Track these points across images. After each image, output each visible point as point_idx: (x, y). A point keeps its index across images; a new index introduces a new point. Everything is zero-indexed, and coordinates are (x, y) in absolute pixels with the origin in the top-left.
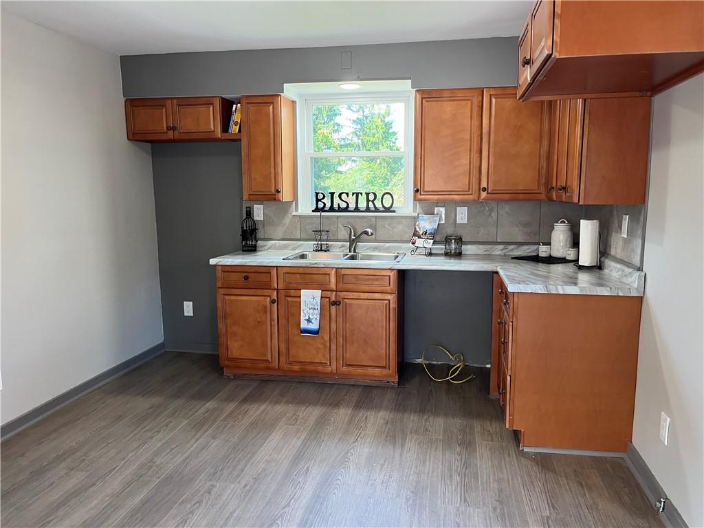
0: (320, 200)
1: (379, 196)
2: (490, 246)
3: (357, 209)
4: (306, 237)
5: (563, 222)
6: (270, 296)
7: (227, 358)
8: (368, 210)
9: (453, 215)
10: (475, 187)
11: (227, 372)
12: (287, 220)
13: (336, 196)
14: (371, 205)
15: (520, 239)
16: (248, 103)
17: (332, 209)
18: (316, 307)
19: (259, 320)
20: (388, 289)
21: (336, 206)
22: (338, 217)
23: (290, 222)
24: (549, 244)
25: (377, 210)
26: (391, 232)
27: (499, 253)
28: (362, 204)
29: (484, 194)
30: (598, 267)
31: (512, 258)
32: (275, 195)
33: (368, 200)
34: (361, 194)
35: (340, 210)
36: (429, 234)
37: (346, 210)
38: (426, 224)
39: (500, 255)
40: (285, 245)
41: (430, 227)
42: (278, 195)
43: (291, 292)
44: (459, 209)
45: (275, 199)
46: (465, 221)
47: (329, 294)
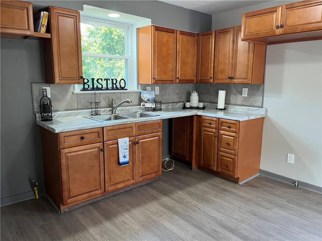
0: (86, 83)
3: (107, 89)
6: (99, 147)
7: (70, 198)
8: (113, 89)
10: (175, 77)
11: (63, 209)
12: (69, 96)
14: (114, 86)
17: (93, 89)
18: (127, 148)
27: (170, 107)
30: (225, 109)
32: (78, 80)
33: (113, 83)
35: (98, 89)
36: (151, 100)
37: (101, 89)
41: (150, 97)
42: (81, 80)
43: (112, 142)
44: (156, 87)
45: (79, 83)
46: (158, 93)
47: (133, 139)
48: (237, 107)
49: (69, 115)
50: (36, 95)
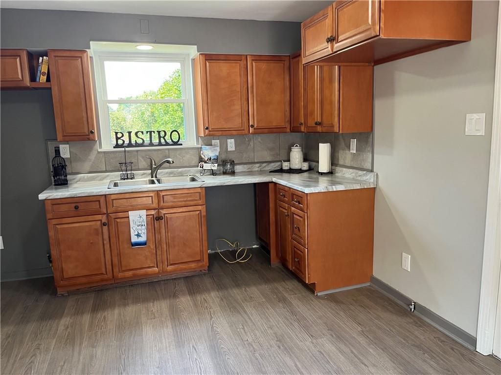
0: (120, 138)
1: (168, 134)
2: (251, 165)
3: (151, 144)
4: (111, 169)
5: (297, 146)
6: (101, 220)
7: (63, 279)
8: (160, 144)
9: (225, 145)
10: (246, 125)
11: (60, 291)
12: (93, 156)
13: (133, 135)
14: (162, 140)
15: (269, 159)
16: (55, 56)
17: (130, 145)
18: (143, 224)
19: (91, 241)
20: (200, 202)
21: (133, 142)
22: (137, 151)
23: (96, 157)
24: (289, 160)
25: (167, 144)
26: (181, 160)
27: (257, 169)
28: (156, 140)
29: (251, 130)
30: (331, 173)
31: (270, 172)
32: (89, 135)
33: (160, 137)
34: (154, 132)
35: (137, 145)
36: (213, 159)
37: (142, 145)
38: (209, 153)
39: (258, 171)
40: (93, 176)
41: (214, 155)
42: (91, 135)
43: (121, 215)
44: (229, 141)
45: (89, 139)
46: (234, 149)
47: (153, 212)
48: (344, 169)
49: (93, 179)
50: (52, 154)
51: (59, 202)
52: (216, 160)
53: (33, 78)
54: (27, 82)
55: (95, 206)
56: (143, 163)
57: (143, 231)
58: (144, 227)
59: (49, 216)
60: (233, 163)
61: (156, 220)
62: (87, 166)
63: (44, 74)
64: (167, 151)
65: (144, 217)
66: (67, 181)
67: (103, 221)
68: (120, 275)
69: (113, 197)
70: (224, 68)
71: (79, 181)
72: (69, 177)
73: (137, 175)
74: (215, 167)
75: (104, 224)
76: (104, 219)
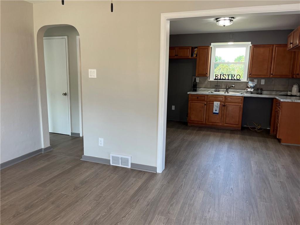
4: (211, 88)
5: (296, 85)
7: (190, 120)
9: (260, 82)
10: (269, 73)
12: (206, 82)
15: (282, 90)
16: (200, 48)
18: (218, 106)
19: (200, 110)
20: (241, 102)
22: (222, 82)
27: (274, 94)
29: (271, 76)
31: (279, 95)
38: (251, 84)
41: (253, 85)
42: (206, 75)
43: (211, 102)
44: (262, 80)
45: (205, 76)
46: (264, 84)
47: (222, 103)
49: (205, 90)
50: (193, 81)
51: (193, 95)
52: (253, 87)
53: (192, 55)
54: (190, 57)
55: (203, 98)
56: (224, 86)
57: (218, 109)
58: (218, 108)
59: (189, 99)
60: (262, 90)
61: (223, 106)
62: (204, 86)
63: (195, 54)
64: (234, 83)
65: (219, 104)
66: (196, 90)
67: (205, 104)
68: (208, 123)
69: (210, 96)
70: (262, 50)
71: (200, 90)
72: (197, 89)
73: (221, 90)
74: (252, 90)
75: (205, 105)
76: (205, 103)
